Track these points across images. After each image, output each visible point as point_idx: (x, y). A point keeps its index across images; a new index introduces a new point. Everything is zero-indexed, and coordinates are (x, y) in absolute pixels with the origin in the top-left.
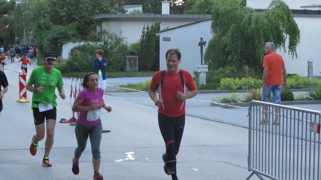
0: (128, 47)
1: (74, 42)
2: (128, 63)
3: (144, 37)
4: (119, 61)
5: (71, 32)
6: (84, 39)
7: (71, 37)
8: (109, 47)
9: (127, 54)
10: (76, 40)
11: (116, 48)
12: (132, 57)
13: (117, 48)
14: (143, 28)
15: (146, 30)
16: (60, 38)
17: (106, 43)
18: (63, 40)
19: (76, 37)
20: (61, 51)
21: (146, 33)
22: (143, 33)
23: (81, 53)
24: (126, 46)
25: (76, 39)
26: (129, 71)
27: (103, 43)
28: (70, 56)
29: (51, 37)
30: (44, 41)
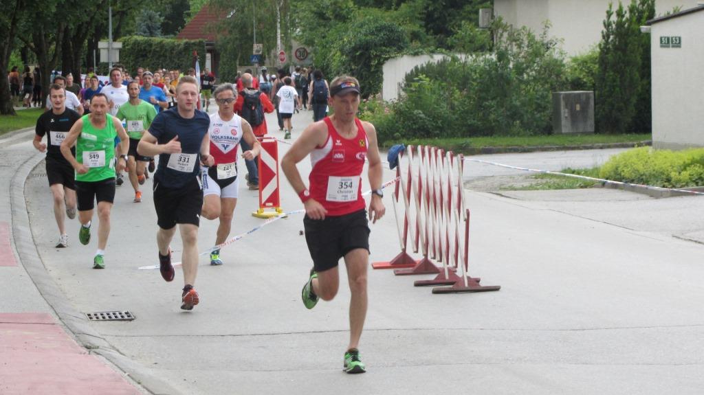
0: (564, 65)
1: (416, 54)
2: (566, 110)
3: (609, 38)
4: (539, 105)
5: (407, 28)
6: (442, 46)
7: (407, 39)
8: (511, 66)
9: (563, 85)
10: (421, 50)
11: (532, 71)
12: (575, 95)
13: (535, 70)
14: (608, 12)
15: (614, 18)
16: (375, 45)
17: (502, 56)
18: (384, 48)
19: (420, 40)
20: (380, 80)
21: (614, 26)
22: (607, 25)
23: (434, 83)
24: (559, 63)
25: (419, 45)
26: (567, 134)
27: (494, 57)
28: (403, 93)
29: (350, 42)
30: (332, 53)
